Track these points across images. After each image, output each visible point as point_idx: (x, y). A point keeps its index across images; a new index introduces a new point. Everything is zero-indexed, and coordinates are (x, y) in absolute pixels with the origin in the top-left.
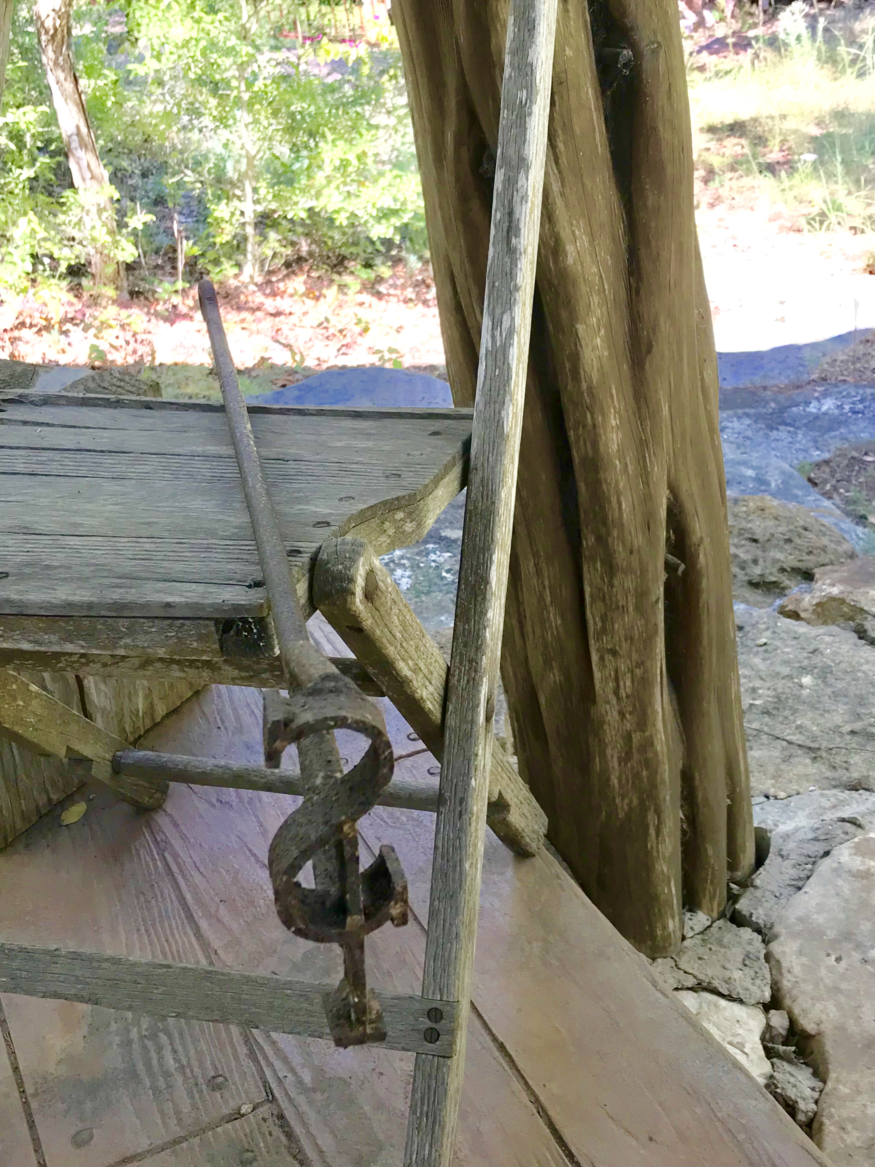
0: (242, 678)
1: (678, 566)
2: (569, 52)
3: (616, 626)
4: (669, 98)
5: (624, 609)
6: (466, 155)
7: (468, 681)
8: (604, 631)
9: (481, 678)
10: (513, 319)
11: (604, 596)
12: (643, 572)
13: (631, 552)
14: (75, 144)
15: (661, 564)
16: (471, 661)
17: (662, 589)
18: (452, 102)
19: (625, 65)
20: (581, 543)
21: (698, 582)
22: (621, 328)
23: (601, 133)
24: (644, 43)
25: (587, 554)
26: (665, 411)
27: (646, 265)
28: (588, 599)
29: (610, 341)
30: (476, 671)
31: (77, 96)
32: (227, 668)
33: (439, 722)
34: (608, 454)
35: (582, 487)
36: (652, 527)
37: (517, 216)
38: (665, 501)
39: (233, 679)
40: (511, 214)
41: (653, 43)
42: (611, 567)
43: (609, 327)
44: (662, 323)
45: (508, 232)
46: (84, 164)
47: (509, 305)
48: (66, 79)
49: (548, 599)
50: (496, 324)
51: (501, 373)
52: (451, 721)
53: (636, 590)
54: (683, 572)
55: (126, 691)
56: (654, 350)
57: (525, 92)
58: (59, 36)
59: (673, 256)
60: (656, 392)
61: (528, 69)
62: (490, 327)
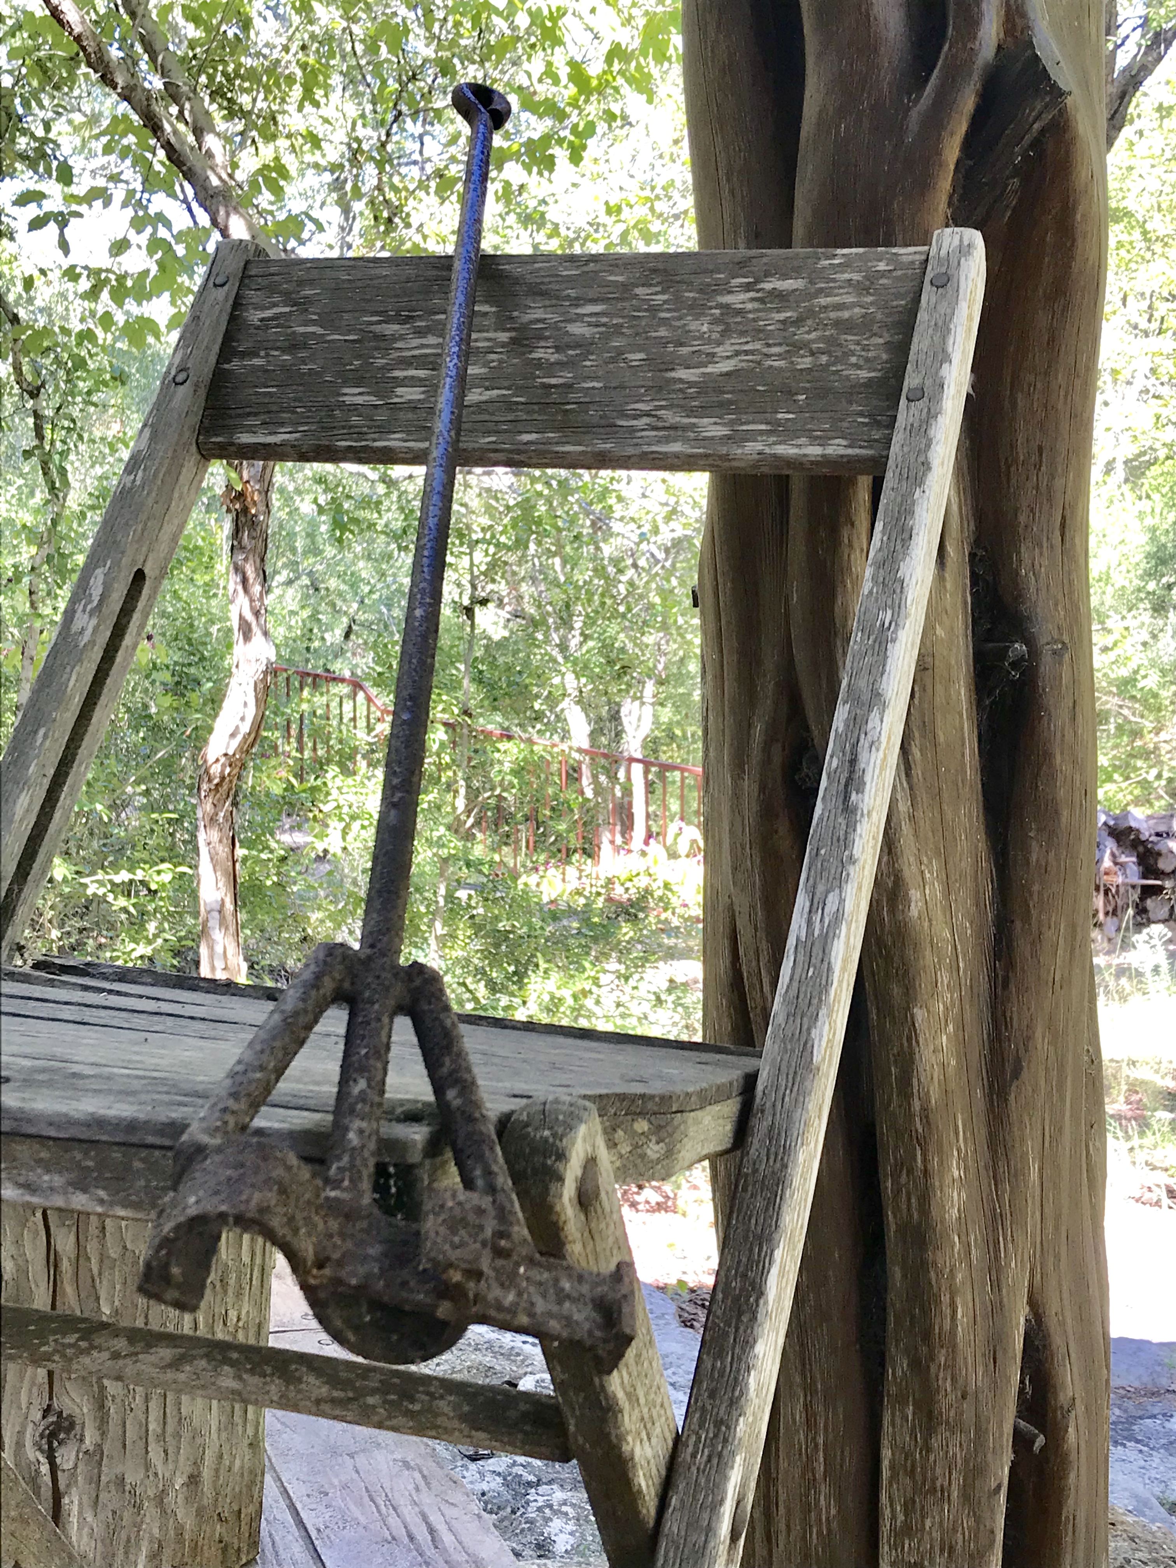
0: (333, 1401)
1: (1036, 1436)
2: (939, 631)
3: (928, 1523)
4: (1074, 718)
5: (944, 1494)
6: (778, 757)
7: (709, 1460)
8: (907, 1530)
9: (733, 1454)
10: (842, 901)
11: (913, 1466)
12: (980, 1431)
13: (964, 1397)
14: (213, 923)
15: (1008, 1429)
16: (719, 1423)
17: (1006, 1470)
18: (768, 687)
19: (1014, 665)
20: (883, 1374)
21: (1062, 1475)
22: (977, 1035)
23: (972, 750)
24: (1043, 640)
25: (893, 1390)
26: (1034, 1175)
27: (1022, 947)
28: (885, 1473)
29: (961, 1042)
30: (725, 1441)
31: (230, 864)
32: (312, 1379)
33: (652, 1523)
34: (942, 1222)
35: (896, 1274)
36: (999, 1355)
37: (862, 766)
38: (1022, 1321)
39: (318, 1402)
40: (853, 762)
41: (1056, 642)
42: (930, 1415)
43: (961, 1026)
44: (1038, 1034)
45: (846, 786)
46: (219, 949)
47: (839, 881)
48: (220, 841)
49: (820, 1468)
50: (816, 905)
51: (818, 974)
52: (673, 1525)
53: (966, 1461)
54: (1042, 1449)
55: (124, 1536)
56: (1025, 1074)
57: (889, 612)
58: (225, 787)
59: (1061, 941)
60: (1023, 1140)
61: (897, 586)
62: (807, 909)
